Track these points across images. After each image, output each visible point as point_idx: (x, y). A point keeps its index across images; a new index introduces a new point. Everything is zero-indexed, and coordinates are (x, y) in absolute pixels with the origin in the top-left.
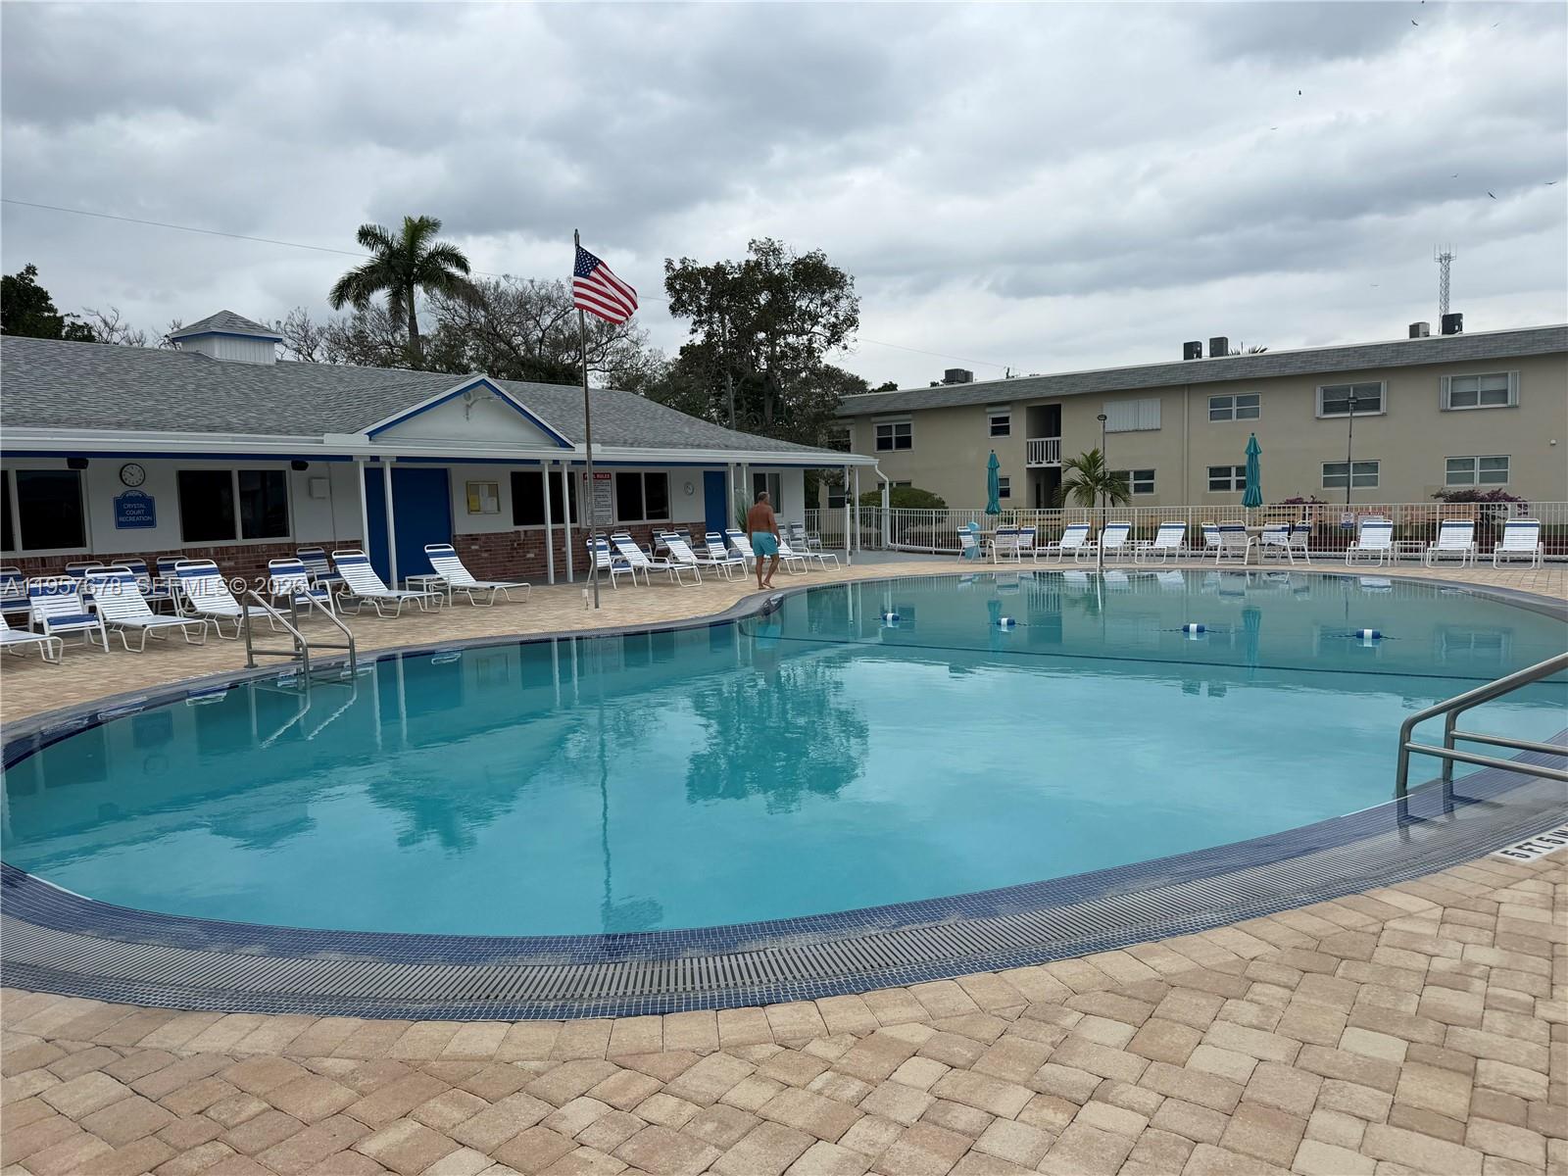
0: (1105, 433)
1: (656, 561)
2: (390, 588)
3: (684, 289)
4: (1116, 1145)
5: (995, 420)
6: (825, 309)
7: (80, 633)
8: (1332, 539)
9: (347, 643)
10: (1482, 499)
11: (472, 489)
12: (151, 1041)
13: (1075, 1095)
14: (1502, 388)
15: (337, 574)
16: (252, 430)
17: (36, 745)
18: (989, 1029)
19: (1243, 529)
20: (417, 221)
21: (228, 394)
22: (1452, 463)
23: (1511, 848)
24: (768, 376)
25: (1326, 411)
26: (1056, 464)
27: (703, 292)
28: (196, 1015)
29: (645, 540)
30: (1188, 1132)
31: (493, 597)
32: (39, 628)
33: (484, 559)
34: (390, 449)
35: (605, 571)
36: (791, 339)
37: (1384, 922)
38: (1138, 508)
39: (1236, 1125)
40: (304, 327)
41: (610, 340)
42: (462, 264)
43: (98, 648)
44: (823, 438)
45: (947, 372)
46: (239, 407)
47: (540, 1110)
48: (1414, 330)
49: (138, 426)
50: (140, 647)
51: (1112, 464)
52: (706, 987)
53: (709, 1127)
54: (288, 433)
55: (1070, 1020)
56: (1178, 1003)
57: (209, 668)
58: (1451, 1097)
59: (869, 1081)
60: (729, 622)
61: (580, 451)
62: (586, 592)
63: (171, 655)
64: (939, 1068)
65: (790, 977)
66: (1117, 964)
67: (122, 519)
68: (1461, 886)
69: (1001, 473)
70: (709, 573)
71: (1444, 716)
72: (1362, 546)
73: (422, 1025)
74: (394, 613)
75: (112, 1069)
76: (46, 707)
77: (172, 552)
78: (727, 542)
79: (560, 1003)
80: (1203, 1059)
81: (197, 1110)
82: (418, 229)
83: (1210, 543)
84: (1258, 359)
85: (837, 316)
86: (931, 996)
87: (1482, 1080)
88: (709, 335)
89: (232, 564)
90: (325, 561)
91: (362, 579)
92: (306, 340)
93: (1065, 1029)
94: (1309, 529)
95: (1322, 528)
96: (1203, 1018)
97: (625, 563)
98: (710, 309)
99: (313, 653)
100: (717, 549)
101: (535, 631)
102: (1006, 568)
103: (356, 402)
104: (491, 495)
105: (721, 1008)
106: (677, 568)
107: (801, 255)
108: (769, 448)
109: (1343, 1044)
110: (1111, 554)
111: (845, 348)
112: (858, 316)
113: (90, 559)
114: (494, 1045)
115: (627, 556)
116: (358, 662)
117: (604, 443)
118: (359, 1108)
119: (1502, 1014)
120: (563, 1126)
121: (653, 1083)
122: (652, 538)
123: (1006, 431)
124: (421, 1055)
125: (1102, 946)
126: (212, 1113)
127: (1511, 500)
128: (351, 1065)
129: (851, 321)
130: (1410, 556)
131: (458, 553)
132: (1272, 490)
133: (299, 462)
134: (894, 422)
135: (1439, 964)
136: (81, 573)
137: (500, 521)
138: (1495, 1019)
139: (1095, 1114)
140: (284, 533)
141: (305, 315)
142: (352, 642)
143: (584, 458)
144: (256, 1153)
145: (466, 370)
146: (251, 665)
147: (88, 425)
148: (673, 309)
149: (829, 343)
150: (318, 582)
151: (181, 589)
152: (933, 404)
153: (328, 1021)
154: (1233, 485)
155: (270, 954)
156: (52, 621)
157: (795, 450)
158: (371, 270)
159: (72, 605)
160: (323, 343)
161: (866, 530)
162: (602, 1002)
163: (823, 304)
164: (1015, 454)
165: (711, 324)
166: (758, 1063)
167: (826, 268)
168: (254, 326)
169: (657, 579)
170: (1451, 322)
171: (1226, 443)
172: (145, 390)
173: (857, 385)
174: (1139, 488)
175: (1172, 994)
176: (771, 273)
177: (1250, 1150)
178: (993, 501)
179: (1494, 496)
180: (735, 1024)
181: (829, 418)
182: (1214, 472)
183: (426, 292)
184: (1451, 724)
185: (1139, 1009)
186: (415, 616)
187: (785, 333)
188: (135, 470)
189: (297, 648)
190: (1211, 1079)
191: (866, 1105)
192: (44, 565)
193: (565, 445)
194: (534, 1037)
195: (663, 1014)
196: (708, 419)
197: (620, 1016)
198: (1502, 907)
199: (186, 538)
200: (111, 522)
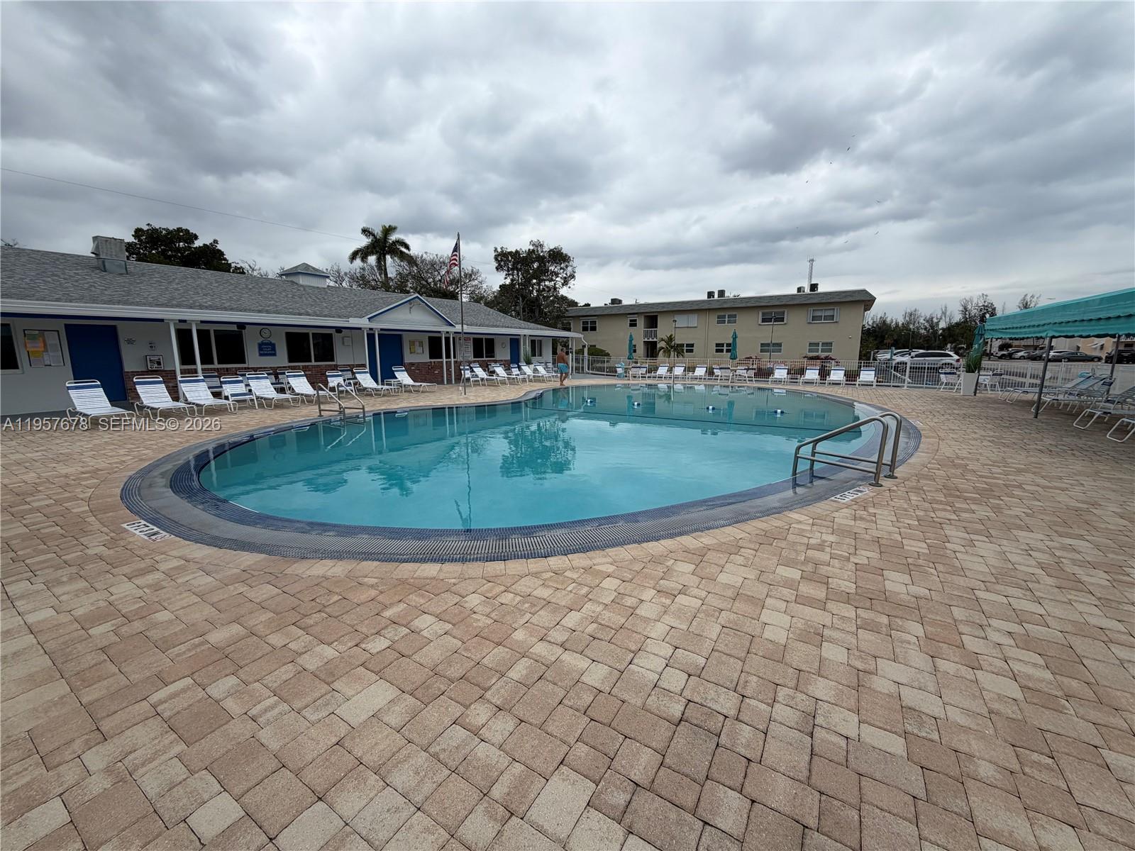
0: (675, 327)
1: (490, 375)
2: (378, 384)
3: (502, 260)
4: (690, 611)
5: (631, 321)
6: (562, 271)
7: (245, 401)
8: (764, 373)
9: (361, 407)
10: (822, 359)
11: (412, 343)
12: (289, 571)
13: (673, 592)
14: (832, 314)
15: (356, 378)
16: (317, 315)
17: (227, 448)
18: (637, 567)
19: (729, 368)
20: (387, 227)
21: (307, 299)
22: (811, 344)
23: (838, 496)
24: (537, 298)
25: (763, 322)
26: (655, 340)
27: (510, 261)
28: (307, 560)
29: (485, 367)
30: (719, 607)
31: (421, 389)
32: (227, 398)
33: (418, 373)
34: (378, 325)
35: (468, 379)
36: (547, 283)
37: (790, 524)
38: (688, 358)
39: (737, 604)
40: (338, 272)
41: (470, 281)
42: (407, 247)
43: (253, 407)
44: (559, 325)
45: (612, 300)
46: (312, 305)
47: (457, 599)
48: (799, 289)
49: (268, 312)
50: (271, 407)
51: (678, 341)
52: (522, 550)
53: (527, 605)
54: (333, 317)
55: (670, 563)
56: (711, 556)
57: (302, 416)
58: (820, 593)
59: (591, 587)
60: (520, 402)
61: (458, 328)
62: (461, 388)
63: (285, 411)
64: (618, 582)
65: (556, 546)
66: (687, 541)
67: (261, 352)
68: (819, 511)
69: (634, 343)
70: (513, 381)
71: (812, 444)
72: (775, 377)
73: (404, 564)
74: (380, 395)
75: (273, 582)
76: (232, 432)
77: (284, 367)
78: (519, 368)
79: (462, 556)
80: (723, 578)
81: (311, 599)
82: (388, 231)
83: (716, 374)
84: (736, 299)
85: (566, 274)
86: (614, 553)
87: (830, 586)
88: (512, 280)
89: (310, 373)
90: (350, 372)
91: (366, 380)
92: (339, 277)
93: (667, 567)
94: (755, 369)
95: (759, 369)
96: (722, 562)
97: (477, 376)
98: (513, 269)
99: (347, 411)
100: (515, 371)
101: (439, 404)
102: (636, 382)
103: (362, 305)
104: (420, 346)
105: (529, 558)
106: (499, 378)
107: (552, 248)
108: (538, 329)
109: (777, 572)
110: (677, 377)
111: (570, 287)
112: (576, 274)
113: (248, 369)
114: (435, 573)
115: (477, 373)
116: (366, 415)
117: (468, 325)
118: (380, 598)
119: (837, 561)
120: (466, 605)
121: (503, 588)
122: (487, 366)
123: (635, 325)
124: (405, 577)
125: (681, 534)
126: (317, 600)
127: (833, 359)
128: (376, 580)
129: (573, 277)
130: (793, 381)
131: (406, 370)
132: (741, 352)
133: (339, 330)
134: (589, 320)
135: (812, 541)
136: (245, 375)
137: (424, 357)
138: (836, 563)
139: (681, 599)
140: (332, 360)
141: (338, 266)
142: (363, 406)
143: (461, 331)
144: (338, 617)
145: (408, 292)
146: (321, 416)
147: (245, 311)
148: (497, 269)
149: (563, 285)
150: (347, 381)
151: (288, 383)
152: (606, 313)
153: (365, 563)
154: (725, 351)
155: (338, 535)
156: (233, 395)
157: (549, 330)
158: (367, 247)
159: (241, 388)
160: (347, 279)
161: (577, 365)
162: (479, 556)
163: (561, 269)
164: (639, 334)
165: (513, 275)
166: (545, 580)
167: (562, 253)
168: (317, 270)
169: (491, 383)
170: (814, 287)
171: (723, 333)
172: (270, 296)
173: (574, 304)
174: (687, 351)
175: (709, 552)
176: (539, 255)
177: (743, 613)
178: (631, 354)
179: (827, 358)
180: (534, 565)
181: (562, 317)
182: (718, 345)
183: (391, 258)
184: (814, 448)
185: (697, 559)
186: (388, 396)
187: (545, 280)
188: (267, 331)
189: (340, 409)
190: (728, 586)
191: (590, 596)
192: (227, 371)
193: (451, 325)
194: (450, 570)
195: (505, 560)
196: (511, 316)
197: (487, 561)
198: (836, 519)
199: (290, 361)
200: (258, 354)
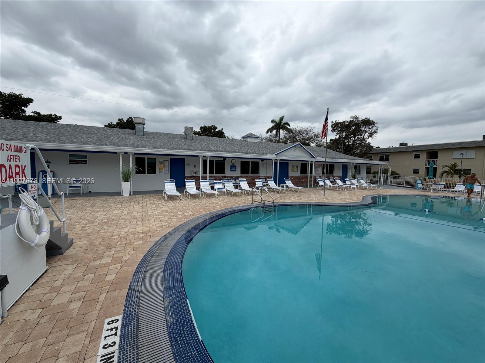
1: (334, 185)
2: (277, 186)
3: (335, 127)
5: (415, 155)
6: (369, 130)
7: (222, 191)
11: (293, 166)
15: (267, 182)
16: (254, 154)
21: (250, 147)
26: (435, 166)
27: (339, 127)
32: (215, 190)
34: (279, 158)
35: (322, 186)
40: (262, 137)
41: (317, 138)
42: (289, 125)
43: (225, 195)
45: (400, 144)
46: (252, 150)
49: (235, 153)
50: (231, 195)
62: (321, 191)
63: (237, 198)
67: (231, 170)
69: (417, 168)
70: (347, 188)
74: (279, 193)
77: (239, 176)
82: (282, 119)
85: (372, 131)
89: (249, 180)
90: (265, 180)
91: (272, 184)
98: (340, 131)
99: (265, 203)
100: (348, 183)
103: (273, 149)
104: (296, 168)
106: (339, 186)
107: (364, 118)
111: (373, 138)
112: (378, 131)
113: (225, 176)
115: (327, 183)
122: (331, 179)
123: (419, 158)
131: (290, 180)
133: (262, 160)
134: (384, 155)
136: (223, 179)
137: (298, 174)
140: (258, 173)
142: (274, 201)
143: (319, 160)
146: (252, 204)
147: (227, 152)
148: (332, 131)
149: (369, 137)
150: (264, 184)
152: (396, 151)
156: (218, 189)
158: (273, 127)
159: (221, 186)
160: (264, 140)
164: (422, 163)
165: (340, 134)
167: (370, 120)
168: (255, 135)
169: (335, 189)
172: (237, 146)
176: (356, 123)
181: (368, 153)
183: (282, 130)
187: (358, 135)
188: (234, 160)
192: (218, 177)
193: (314, 158)
199: (241, 174)
200: (229, 170)
